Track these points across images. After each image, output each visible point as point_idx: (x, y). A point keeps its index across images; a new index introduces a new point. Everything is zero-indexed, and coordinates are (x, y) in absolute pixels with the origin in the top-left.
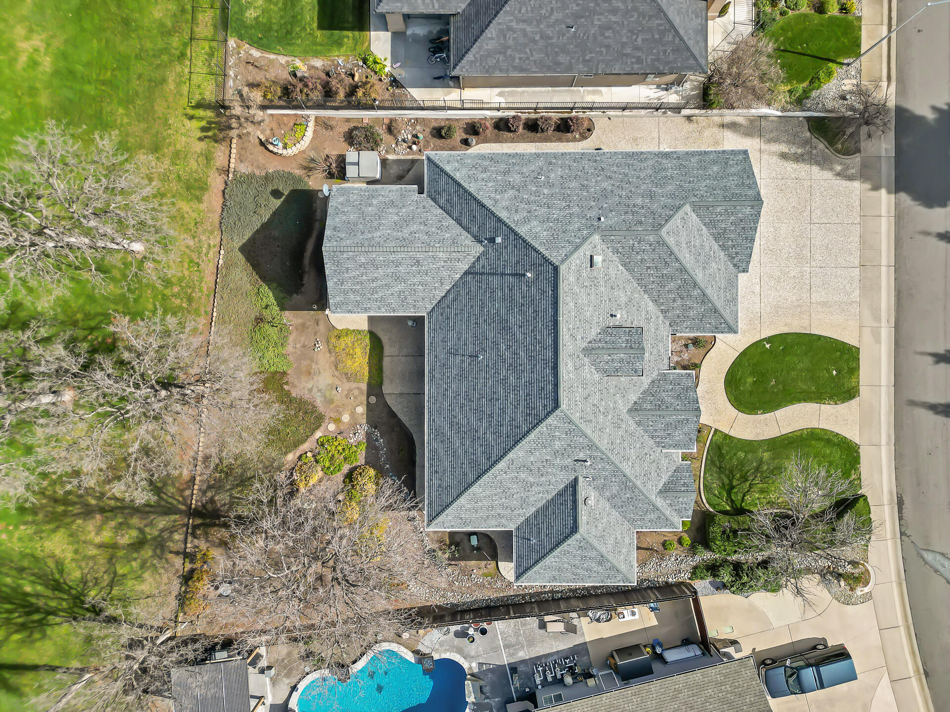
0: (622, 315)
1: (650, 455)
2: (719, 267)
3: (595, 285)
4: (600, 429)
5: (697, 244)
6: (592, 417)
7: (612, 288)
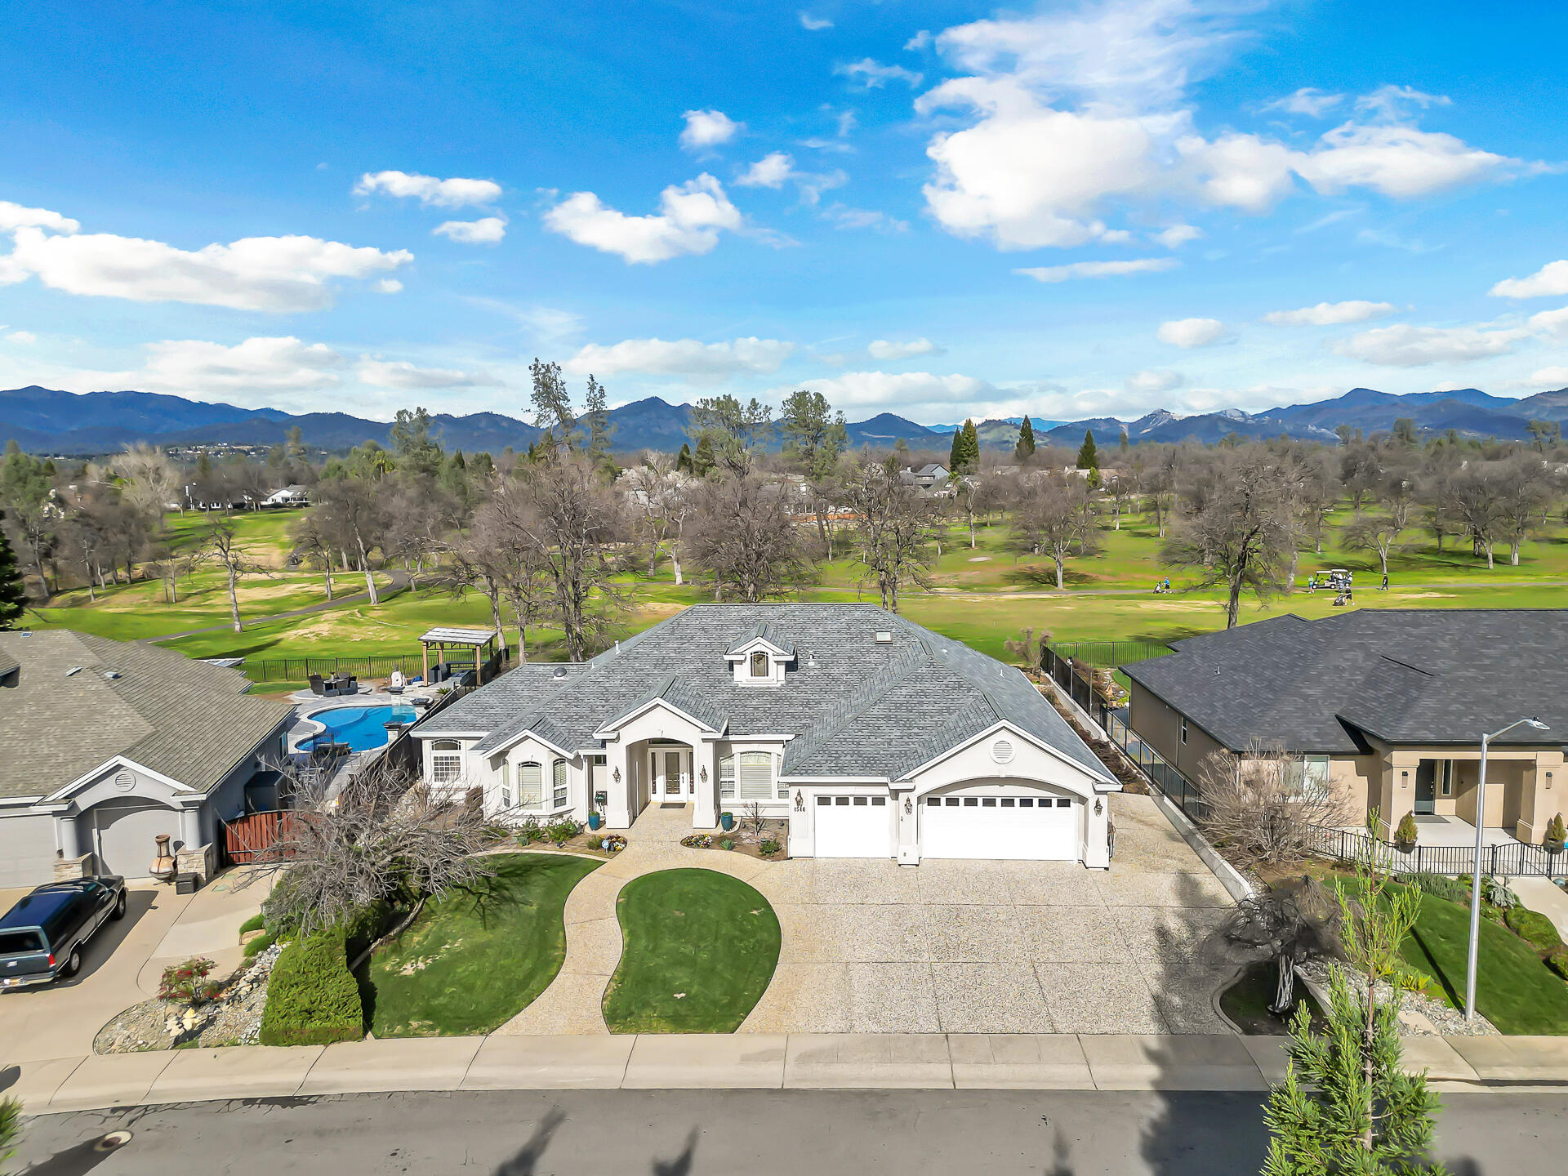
0: (813, 669)
1: (603, 706)
2: (894, 743)
3: (852, 638)
4: (659, 644)
5: (925, 707)
6: (677, 634)
7: (850, 658)
